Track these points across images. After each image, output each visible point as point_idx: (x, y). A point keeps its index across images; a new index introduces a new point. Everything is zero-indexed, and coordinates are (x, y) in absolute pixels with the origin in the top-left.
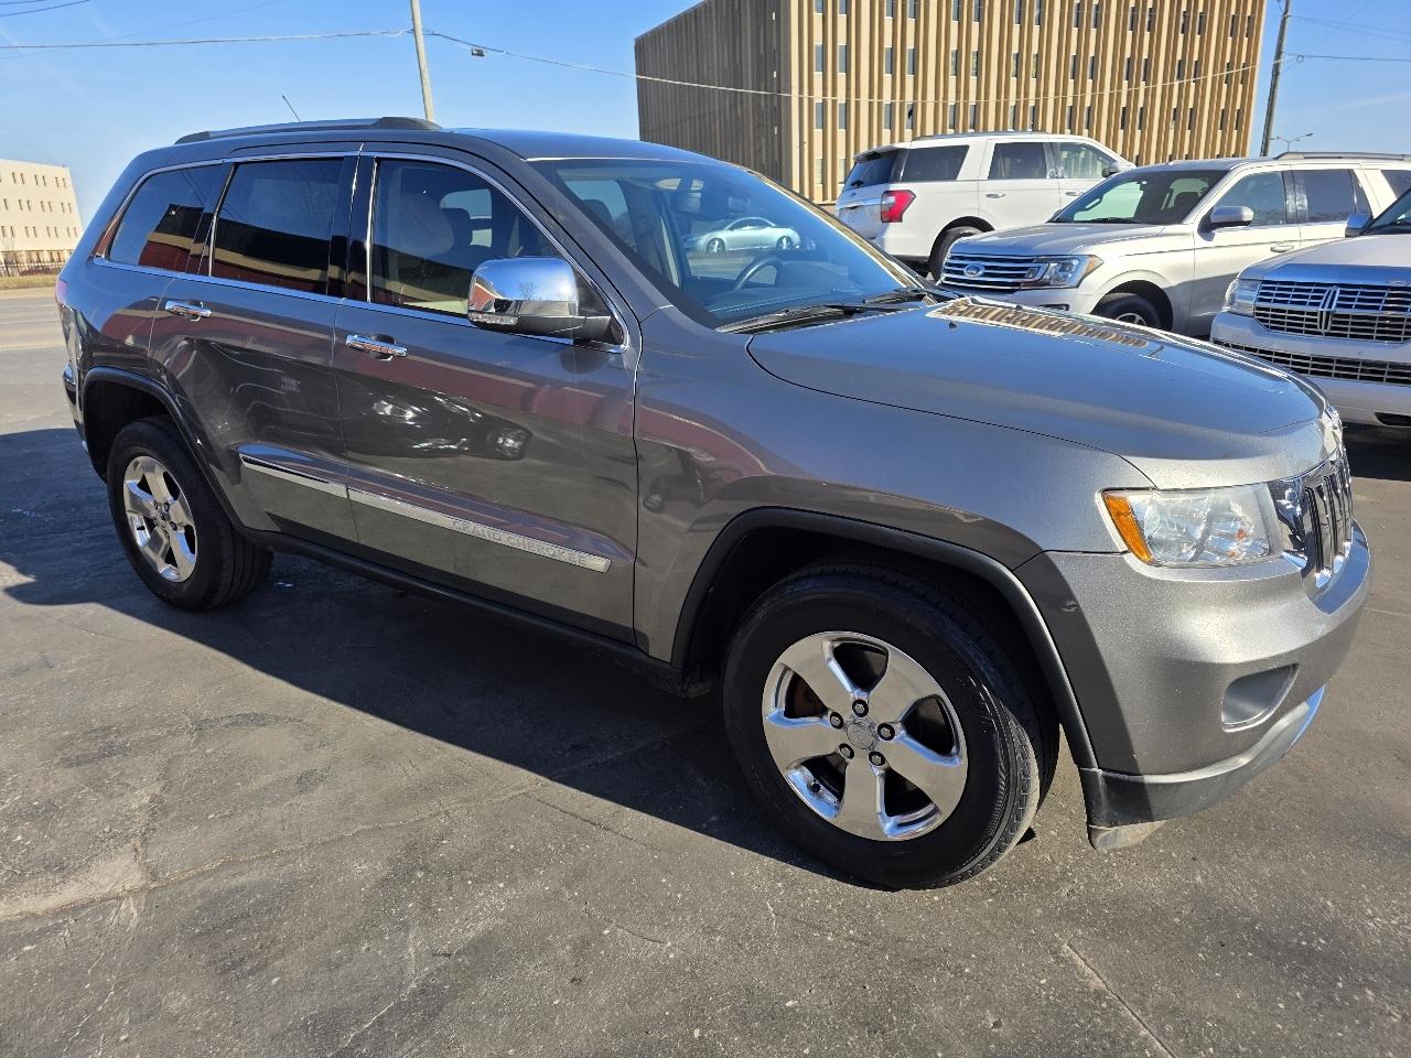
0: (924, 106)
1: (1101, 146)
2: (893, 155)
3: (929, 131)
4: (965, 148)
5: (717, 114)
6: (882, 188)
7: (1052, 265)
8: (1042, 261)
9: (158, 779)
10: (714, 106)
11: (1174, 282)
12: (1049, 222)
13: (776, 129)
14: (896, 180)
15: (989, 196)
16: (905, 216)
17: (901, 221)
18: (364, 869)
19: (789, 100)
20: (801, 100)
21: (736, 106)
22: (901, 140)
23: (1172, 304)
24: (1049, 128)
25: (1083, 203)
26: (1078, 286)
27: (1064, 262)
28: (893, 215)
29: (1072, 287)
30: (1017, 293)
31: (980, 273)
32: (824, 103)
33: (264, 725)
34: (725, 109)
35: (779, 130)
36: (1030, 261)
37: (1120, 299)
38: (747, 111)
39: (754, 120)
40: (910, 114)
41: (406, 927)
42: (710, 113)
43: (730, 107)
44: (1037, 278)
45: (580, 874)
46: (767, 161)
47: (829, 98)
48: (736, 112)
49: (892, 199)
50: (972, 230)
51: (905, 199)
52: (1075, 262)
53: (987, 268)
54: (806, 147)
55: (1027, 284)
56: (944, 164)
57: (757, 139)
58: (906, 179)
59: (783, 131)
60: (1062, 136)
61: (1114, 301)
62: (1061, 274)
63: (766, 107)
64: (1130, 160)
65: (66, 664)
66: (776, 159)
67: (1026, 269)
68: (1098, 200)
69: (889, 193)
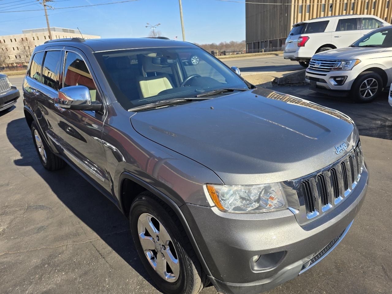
0: (336, 4)
1: (378, 18)
2: (304, 25)
3: (315, 16)
4: (328, 21)
5: (269, 11)
6: (299, 36)
7: (343, 62)
8: (340, 61)
9: (8, 224)
10: (268, 8)
11: (388, 67)
12: (350, 46)
13: (286, 14)
14: (303, 33)
15: (335, 37)
16: (306, 45)
17: (304, 46)
18: (35, 261)
19: (291, 6)
20: (295, 6)
21: (274, 8)
22: (305, 20)
23: (387, 75)
24: (358, 13)
25: (362, 40)
26: (351, 70)
27: (347, 61)
28: (302, 44)
29: (349, 70)
30: (330, 72)
31: (320, 65)
32: (302, 6)
33: (42, 210)
34: (271, 9)
35: (287, 15)
36: (335, 61)
37: (367, 74)
38: (278, 9)
39: (280, 11)
40: (331, 7)
41: (31, 283)
42: (266, 11)
43: (273, 8)
44: (337, 67)
45: (86, 273)
46: (283, 24)
47: (304, 4)
48: (274, 9)
49: (301, 39)
50: (329, 48)
51: (306, 39)
52: (351, 62)
53: (322, 63)
54: (296, 19)
55: (334, 69)
56: (320, 27)
57: (280, 18)
58: (307, 32)
59: (288, 15)
60: (363, 15)
61: (365, 74)
62: (346, 65)
63: (284, 7)
64: (389, 22)
65: (12, 185)
66: (286, 24)
67: (334, 64)
68: (368, 38)
69: (301, 37)
